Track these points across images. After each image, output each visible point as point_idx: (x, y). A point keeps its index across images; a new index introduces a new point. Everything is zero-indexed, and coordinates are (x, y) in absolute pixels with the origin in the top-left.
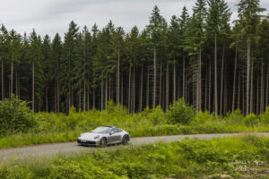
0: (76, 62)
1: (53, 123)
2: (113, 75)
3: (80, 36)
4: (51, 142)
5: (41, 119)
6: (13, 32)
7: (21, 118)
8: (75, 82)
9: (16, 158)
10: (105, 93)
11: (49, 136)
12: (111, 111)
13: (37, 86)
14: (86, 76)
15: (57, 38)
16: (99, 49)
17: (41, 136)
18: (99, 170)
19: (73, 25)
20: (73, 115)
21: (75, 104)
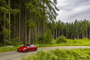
0: (77, 28)
1: (71, 42)
2: (85, 31)
3: (78, 23)
4: (70, 46)
5: (68, 40)
6: (63, 22)
7: (64, 40)
8: (76, 33)
10: (83, 35)
11: (70, 44)
12: (85, 39)
13: (67, 33)
14: (79, 31)
15: (72, 23)
16: (82, 26)
17: (68, 44)
18: (81, 52)
19: (76, 20)
20: (75, 40)
21: (76, 37)
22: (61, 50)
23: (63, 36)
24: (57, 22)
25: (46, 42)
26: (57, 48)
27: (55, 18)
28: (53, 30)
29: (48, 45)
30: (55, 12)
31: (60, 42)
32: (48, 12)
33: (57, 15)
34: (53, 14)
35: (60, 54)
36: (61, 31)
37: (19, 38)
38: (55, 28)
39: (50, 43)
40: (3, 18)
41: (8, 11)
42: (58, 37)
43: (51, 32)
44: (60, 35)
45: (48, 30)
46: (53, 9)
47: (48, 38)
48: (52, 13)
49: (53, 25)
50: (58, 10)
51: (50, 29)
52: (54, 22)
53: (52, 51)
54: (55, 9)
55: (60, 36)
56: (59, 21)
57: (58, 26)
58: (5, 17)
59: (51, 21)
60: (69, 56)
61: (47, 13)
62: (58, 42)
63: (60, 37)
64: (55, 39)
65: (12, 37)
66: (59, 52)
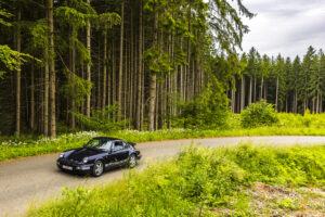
0: (312, 77)
1: (292, 121)
3: (316, 56)
4: (289, 134)
5: (283, 117)
6: (265, 56)
7: (267, 116)
8: (310, 91)
9: (263, 143)
11: (289, 130)
13: (280, 93)
14: (320, 86)
15: (297, 59)
17: (283, 129)
19: (311, 49)
20: (308, 115)
21: (310, 107)
22: (259, 151)
23: (264, 101)
24: (244, 55)
25: (206, 122)
26: (245, 140)
27: (239, 41)
28: (230, 83)
29: (213, 132)
30: (238, 21)
31: (254, 120)
32: (216, 21)
33: (247, 31)
34: (232, 29)
35: (254, 163)
36: (258, 84)
37: (117, 106)
38: (236, 76)
39: (219, 124)
40: (68, 43)
41: (86, 19)
42: (246, 104)
43: (225, 87)
44: (256, 99)
45: (214, 81)
46: (232, 11)
47: (213, 109)
48: (229, 25)
49: (233, 63)
50: (250, 15)
51: (220, 80)
52: (235, 55)
53: (227, 152)
54: (238, 12)
55: (253, 102)
56: (253, 50)
57: (246, 69)
58: (74, 38)
59: (225, 53)
60: (284, 170)
61: (210, 23)
62: (247, 123)
63: (254, 106)
64: (237, 110)
65: (95, 104)
66: (251, 156)
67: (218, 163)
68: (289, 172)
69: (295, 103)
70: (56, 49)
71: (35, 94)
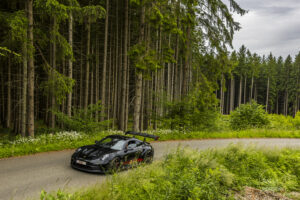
1: (282, 123)
4: (280, 137)
5: (273, 119)
6: (255, 55)
7: (258, 117)
9: (253, 146)
11: (279, 132)
13: (271, 94)
15: (289, 58)
17: (270, 132)
20: (298, 118)
22: (248, 153)
23: (254, 102)
24: (234, 54)
25: (194, 124)
26: (234, 143)
27: (229, 39)
28: (219, 82)
29: (201, 134)
30: (229, 18)
31: (244, 122)
32: (206, 17)
33: (238, 28)
34: (223, 25)
35: (243, 167)
36: (249, 84)
37: (101, 105)
38: (226, 75)
39: (208, 125)
40: (49, 36)
41: (68, 12)
42: (236, 105)
43: (214, 87)
44: (246, 100)
45: (202, 81)
46: (223, 7)
47: (202, 110)
48: (219, 22)
49: (223, 62)
50: (242, 12)
51: (209, 79)
52: (226, 53)
53: (216, 155)
54: (229, 8)
55: (242, 102)
56: (243, 48)
57: (238, 69)
58: (55, 31)
59: (215, 51)
60: (274, 174)
61: (200, 19)
62: (237, 125)
63: (243, 107)
64: (226, 111)
65: (76, 103)
66: (240, 159)
67: (206, 167)
68: (279, 176)
69: (286, 105)
70: (36, 43)
71: (12, 90)
